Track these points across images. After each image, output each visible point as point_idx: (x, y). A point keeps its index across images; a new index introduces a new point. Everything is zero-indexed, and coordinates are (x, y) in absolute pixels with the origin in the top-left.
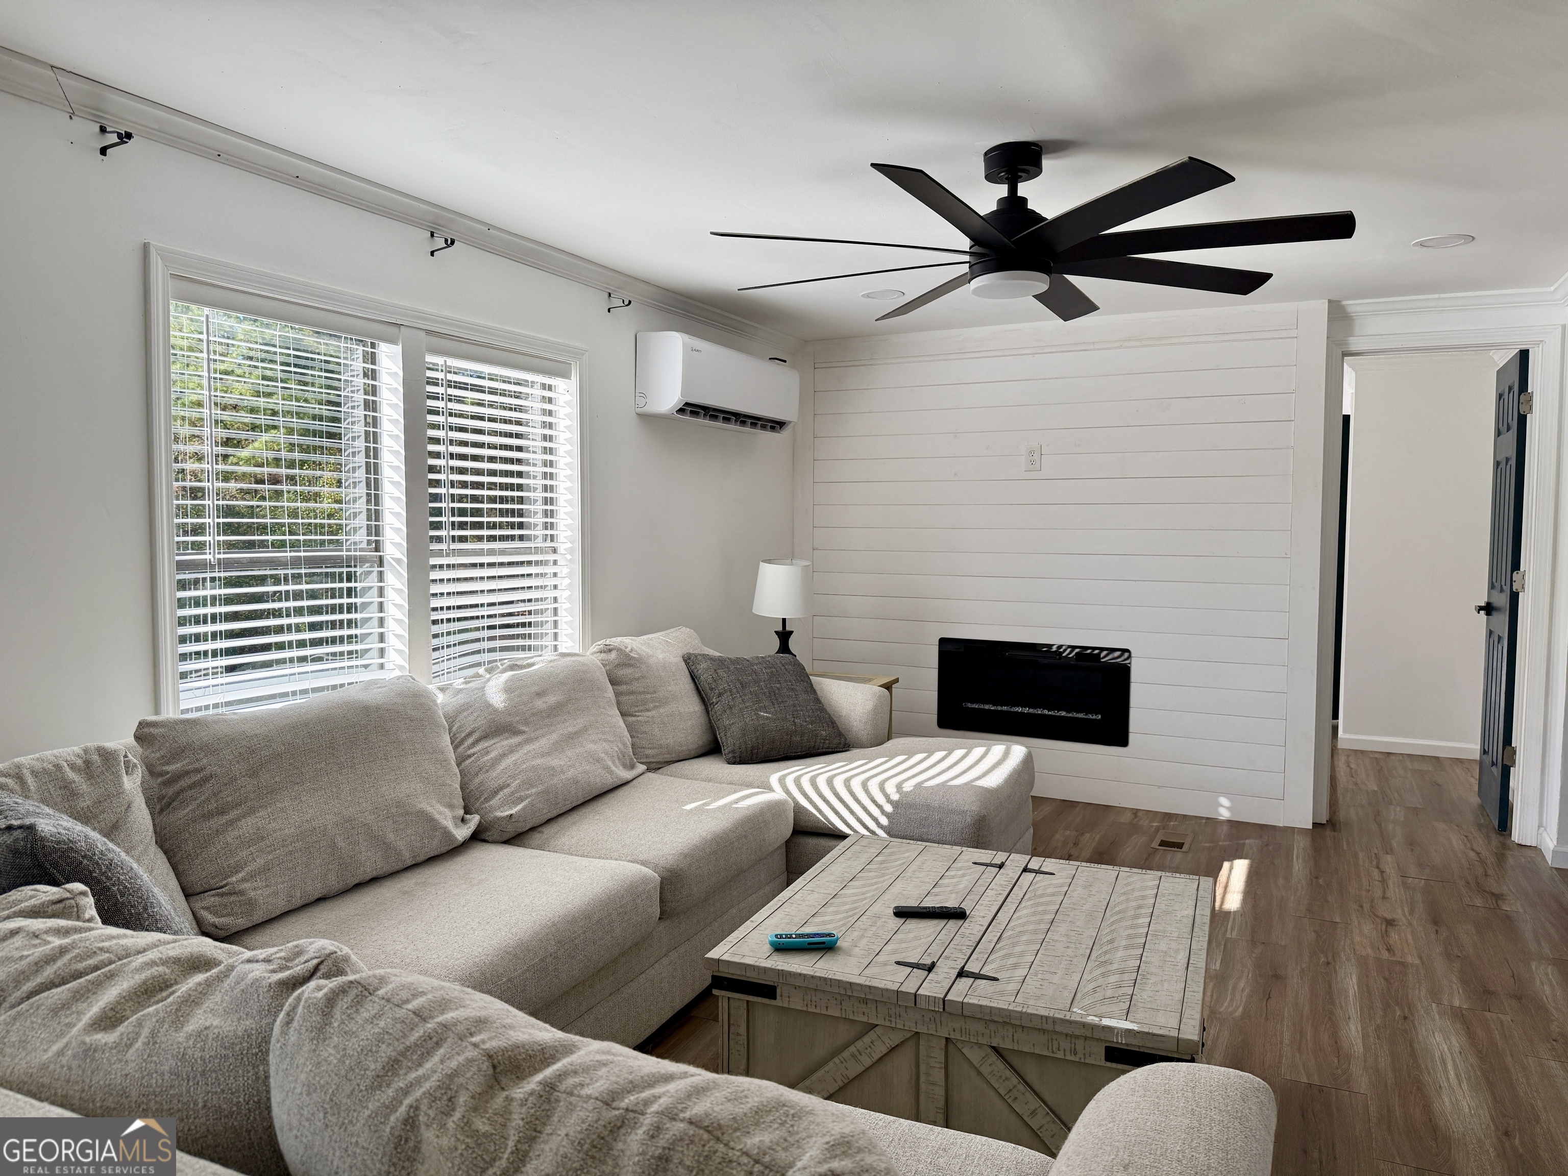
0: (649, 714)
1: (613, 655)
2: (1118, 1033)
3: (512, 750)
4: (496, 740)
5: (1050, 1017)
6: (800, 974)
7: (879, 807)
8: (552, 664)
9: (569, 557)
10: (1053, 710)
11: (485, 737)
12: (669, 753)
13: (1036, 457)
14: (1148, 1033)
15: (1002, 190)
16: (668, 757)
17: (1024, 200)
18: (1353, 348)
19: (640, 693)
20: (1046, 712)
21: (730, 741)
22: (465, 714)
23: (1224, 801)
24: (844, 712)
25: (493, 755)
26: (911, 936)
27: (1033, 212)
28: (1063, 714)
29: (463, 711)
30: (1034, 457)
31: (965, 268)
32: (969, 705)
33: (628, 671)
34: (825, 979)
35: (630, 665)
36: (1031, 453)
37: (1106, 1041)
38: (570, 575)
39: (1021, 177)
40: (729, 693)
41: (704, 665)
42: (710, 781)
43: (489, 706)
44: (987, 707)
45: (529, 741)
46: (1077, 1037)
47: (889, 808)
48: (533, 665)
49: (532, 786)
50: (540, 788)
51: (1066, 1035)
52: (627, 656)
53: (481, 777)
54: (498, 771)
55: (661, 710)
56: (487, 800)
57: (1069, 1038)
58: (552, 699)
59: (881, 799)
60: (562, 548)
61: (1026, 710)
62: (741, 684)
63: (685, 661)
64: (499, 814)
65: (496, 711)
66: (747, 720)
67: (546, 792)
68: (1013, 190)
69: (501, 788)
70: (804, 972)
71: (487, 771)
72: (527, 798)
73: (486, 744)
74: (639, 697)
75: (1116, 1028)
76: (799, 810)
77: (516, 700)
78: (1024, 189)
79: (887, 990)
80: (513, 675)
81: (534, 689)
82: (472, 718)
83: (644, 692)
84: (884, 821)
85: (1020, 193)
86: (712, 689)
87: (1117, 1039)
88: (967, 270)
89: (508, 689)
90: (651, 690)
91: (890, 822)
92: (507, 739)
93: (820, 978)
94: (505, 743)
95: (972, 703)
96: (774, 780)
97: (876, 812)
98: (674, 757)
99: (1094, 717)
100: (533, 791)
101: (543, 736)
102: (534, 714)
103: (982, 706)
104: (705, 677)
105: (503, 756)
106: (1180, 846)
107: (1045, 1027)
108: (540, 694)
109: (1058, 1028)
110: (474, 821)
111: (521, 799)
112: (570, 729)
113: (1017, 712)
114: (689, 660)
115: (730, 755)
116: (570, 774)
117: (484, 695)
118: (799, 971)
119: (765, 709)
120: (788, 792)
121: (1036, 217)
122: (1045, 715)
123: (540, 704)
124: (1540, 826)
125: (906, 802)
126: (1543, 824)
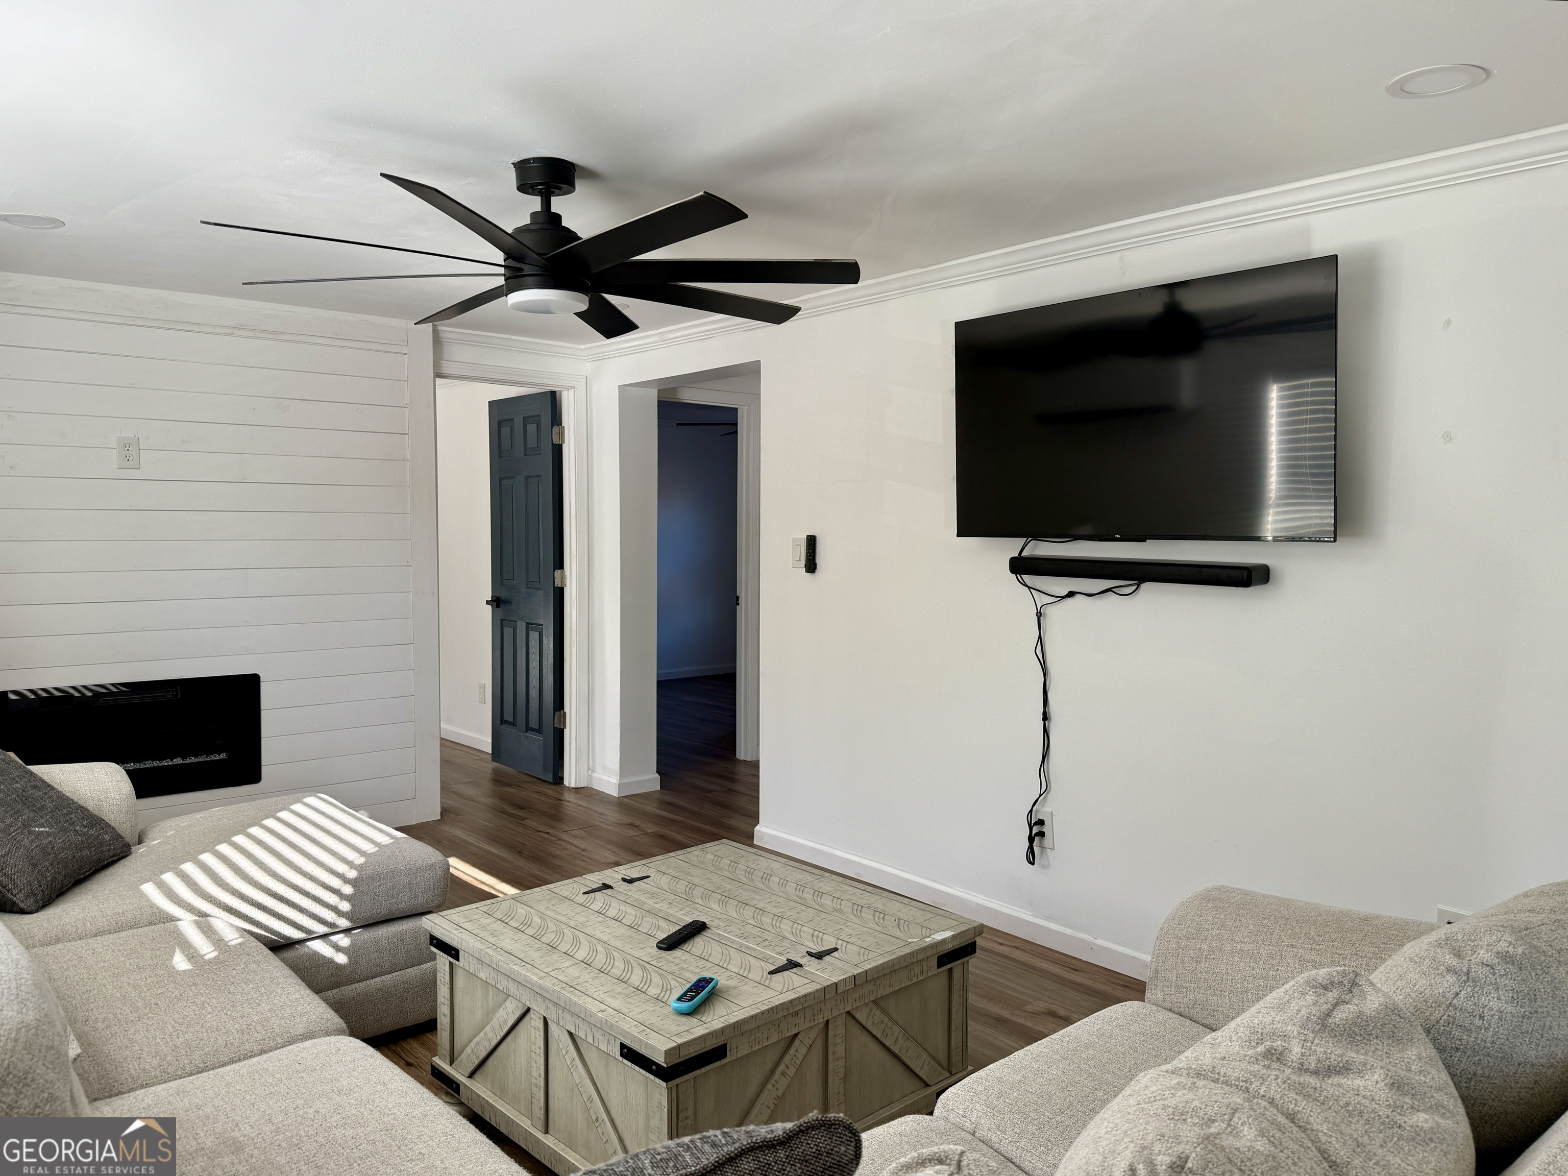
2: (948, 942)
6: (752, 1017)
7: (336, 892)
13: (133, 451)
15: (535, 203)
17: (558, 217)
18: (447, 371)
27: (567, 230)
31: (501, 281)
36: (126, 446)
37: (939, 953)
39: (554, 192)
47: (348, 890)
57: (920, 963)
59: (334, 882)
68: (547, 204)
78: (558, 204)
84: (345, 906)
85: (554, 209)
87: (948, 946)
88: (503, 283)
91: (353, 906)
97: (332, 899)
115: (31, 900)
118: (747, 1015)
121: (571, 236)
124: (589, 769)
125: (365, 876)
126: (590, 768)
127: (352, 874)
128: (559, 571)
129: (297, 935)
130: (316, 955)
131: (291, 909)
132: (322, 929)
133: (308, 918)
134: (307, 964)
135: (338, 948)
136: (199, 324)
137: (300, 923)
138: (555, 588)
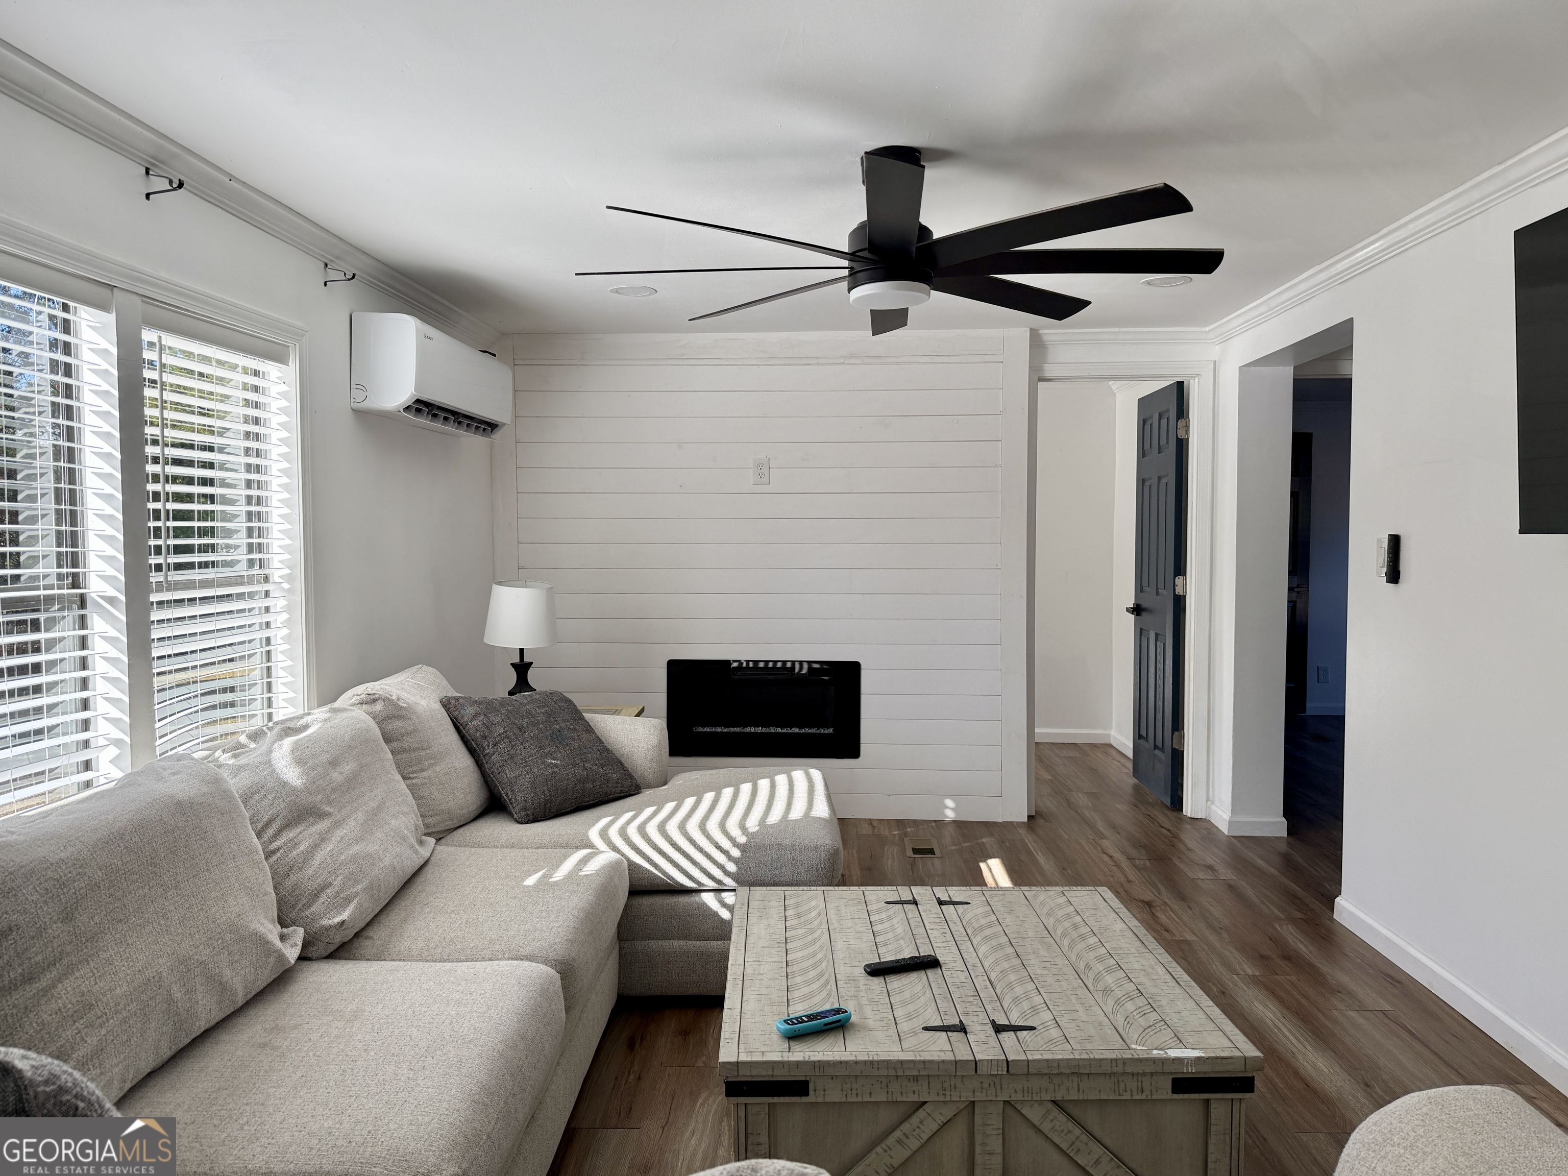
0: (425, 774)
1: (379, 707)
2: (1188, 1063)
3: (323, 839)
4: (300, 828)
5: (1119, 1059)
6: (841, 1062)
7: (726, 853)
8: (329, 724)
9: (286, 586)
10: (786, 727)
11: (287, 825)
12: (451, 819)
13: (765, 470)
14: (1217, 1058)
16: (450, 824)
18: (1048, 374)
19: (414, 750)
20: (779, 730)
21: (520, 796)
22: (257, 797)
23: (949, 803)
24: (626, 751)
25: (302, 848)
26: (907, 995)
28: (796, 730)
29: (254, 794)
30: (762, 469)
32: (700, 729)
33: (398, 724)
34: (872, 1062)
35: (400, 717)
36: (759, 466)
37: (1172, 1073)
38: (288, 609)
40: (506, 740)
41: (469, 710)
42: (513, 846)
43: (285, 784)
44: (719, 730)
45: (337, 824)
46: (1144, 1074)
47: (736, 853)
48: (306, 727)
49: (357, 882)
50: (365, 883)
51: (1133, 1074)
52: (396, 705)
53: (293, 878)
54: (314, 867)
55: (438, 769)
56: (307, 906)
57: (1135, 1077)
58: (347, 768)
59: (726, 844)
60: (276, 576)
61: (759, 730)
62: (519, 728)
63: (444, 706)
64: (325, 922)
65: (294, 789)
66: (535, 770)
67: (370, 887)
69: (323, 888)
70: (843, 1059)
71: (300, 869)
72: (354, 897)
73: (291, 835)
74: (413, 755)
75: (1186, 1058)
76: (633, 867)
77: (313, 773)
79: (944, 1062)
80: (296, 742)
81: (325, 757)
82: (266, 802)
83: (418, 749)
84: (732, 867)
86: (485, 737)
87: (1187, 1069)
89: (300, 758)
90: (425, 745)
91: (738, 868)
92: (313, 824)
93: (865, 1062)
94: (313, 830)
95: (704, 726)
96: (594, 834)
97: (721, 858)
98: (456, 823)
99: (826, 732)
100: (359, 887)
101: (349, 816)
102: (334, 790)
103: (714, 730)
104: (474, 725)
105: (315, 847)
106: (931, 851)
107: (1115, 1070)
108: (334, 763)
109: (1129, 1069)
110: (298, 934)
111: (348, 900)
112: (372, 804)
113: (750, 733)
114: (447, 704)
115: (523, 813)
116: (387, 861)
117: (273, 770)
118: (838, 1058)
119: (551, 755)
120: (615, 849)
122: (779, 733)
123: (337, 776)
124: (1208, 800)
125: (753, 844)
126: (1211, 798)
127: (742, 840)
128: (1181, 578)
129: (689, 884)
130: (704, 906)
131: (686, 860)
132: (711, 884)
133: (698, 871)
134: (696, 911)
135: (724, 905)
136: (817, 358)
137: (692, 873)
138: (1175, 595)
